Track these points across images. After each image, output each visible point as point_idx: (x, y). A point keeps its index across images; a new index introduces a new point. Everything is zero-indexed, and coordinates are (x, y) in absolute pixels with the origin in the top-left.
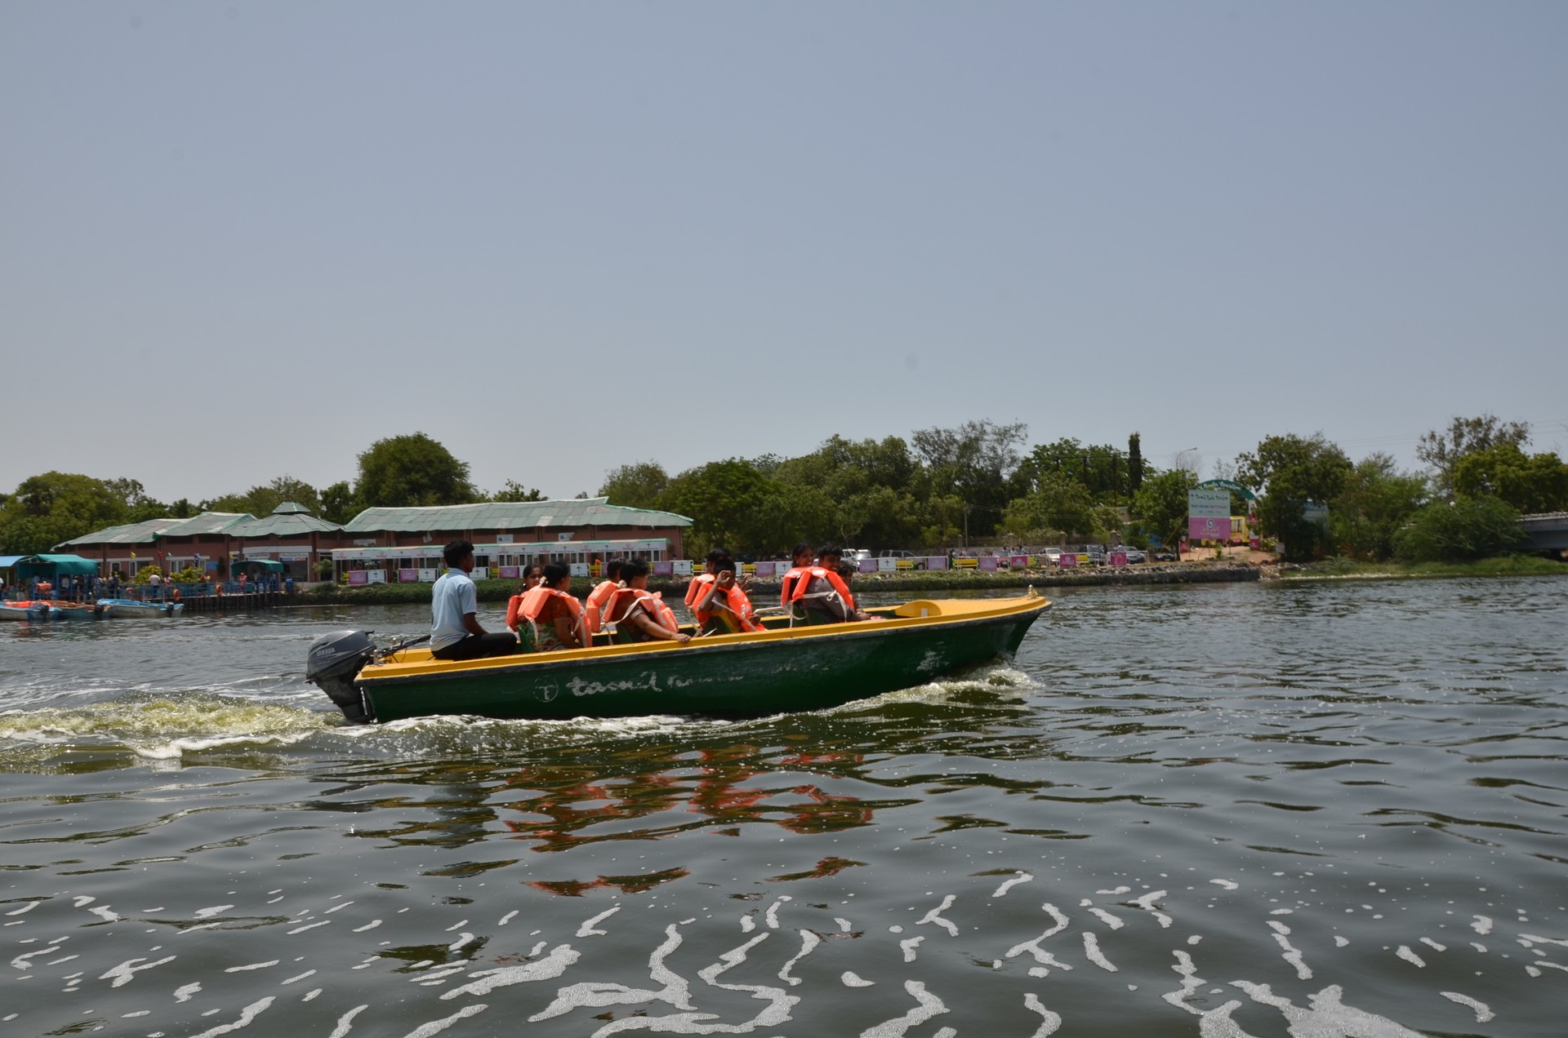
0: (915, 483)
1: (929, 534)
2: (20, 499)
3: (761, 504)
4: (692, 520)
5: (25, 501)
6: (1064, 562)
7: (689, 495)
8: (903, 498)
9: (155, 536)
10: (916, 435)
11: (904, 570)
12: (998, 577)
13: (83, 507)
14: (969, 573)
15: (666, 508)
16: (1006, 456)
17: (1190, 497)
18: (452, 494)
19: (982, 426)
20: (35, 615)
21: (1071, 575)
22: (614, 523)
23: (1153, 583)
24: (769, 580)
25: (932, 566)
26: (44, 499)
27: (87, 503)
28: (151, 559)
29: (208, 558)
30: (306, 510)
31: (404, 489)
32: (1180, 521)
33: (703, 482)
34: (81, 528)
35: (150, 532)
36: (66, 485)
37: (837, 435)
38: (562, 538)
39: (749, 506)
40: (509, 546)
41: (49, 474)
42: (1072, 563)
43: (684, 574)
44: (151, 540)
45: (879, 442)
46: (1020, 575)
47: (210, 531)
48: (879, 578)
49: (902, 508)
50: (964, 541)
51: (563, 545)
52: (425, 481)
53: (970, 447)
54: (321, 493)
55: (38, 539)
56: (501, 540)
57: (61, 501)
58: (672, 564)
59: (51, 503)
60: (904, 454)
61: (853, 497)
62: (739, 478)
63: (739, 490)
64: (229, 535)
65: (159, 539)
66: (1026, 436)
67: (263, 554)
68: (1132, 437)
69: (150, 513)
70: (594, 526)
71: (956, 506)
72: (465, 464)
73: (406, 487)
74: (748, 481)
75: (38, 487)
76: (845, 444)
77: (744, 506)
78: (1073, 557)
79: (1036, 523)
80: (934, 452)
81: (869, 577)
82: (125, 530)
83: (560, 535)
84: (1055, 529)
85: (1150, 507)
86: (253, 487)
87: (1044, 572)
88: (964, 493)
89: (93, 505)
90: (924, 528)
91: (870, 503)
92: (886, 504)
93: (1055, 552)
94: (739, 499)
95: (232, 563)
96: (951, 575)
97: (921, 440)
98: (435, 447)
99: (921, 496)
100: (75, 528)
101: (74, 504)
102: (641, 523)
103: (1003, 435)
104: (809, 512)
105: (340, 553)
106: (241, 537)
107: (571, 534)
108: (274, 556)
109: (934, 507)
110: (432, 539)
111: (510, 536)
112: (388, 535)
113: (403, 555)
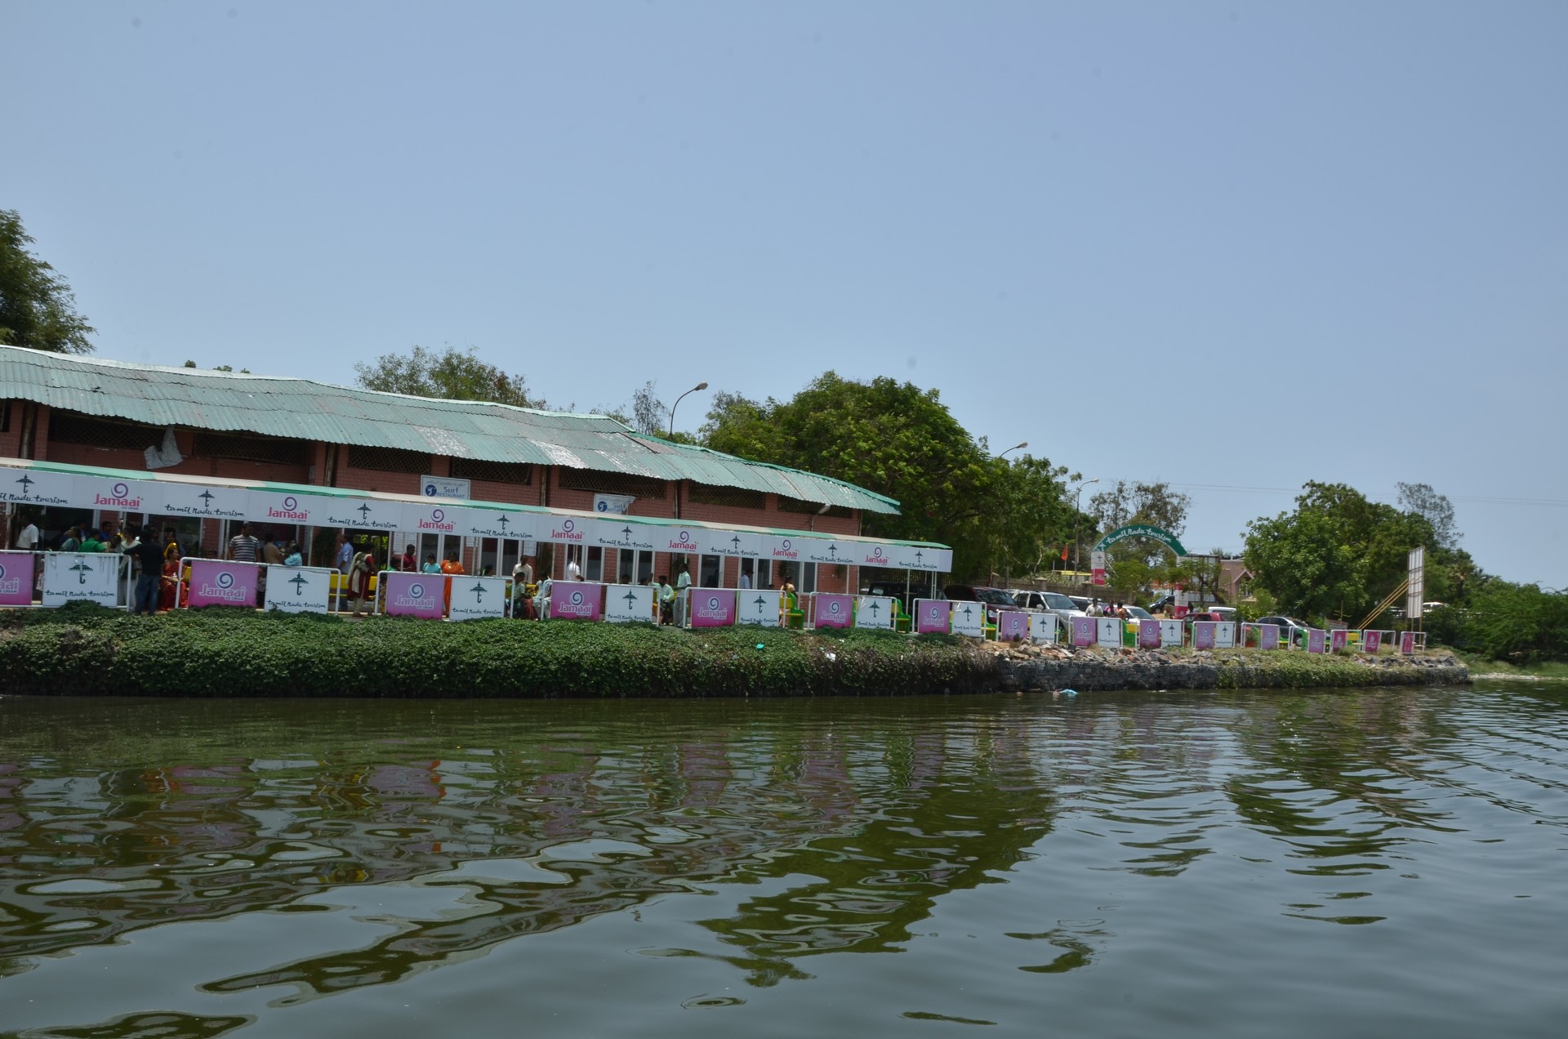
43: (971, 633)
58: (951, 607)
83: (598, 497)
102: (798, 494)
110: (181, 460)
111: (463, 483)
112: (29, 424)
113: (213, 505)
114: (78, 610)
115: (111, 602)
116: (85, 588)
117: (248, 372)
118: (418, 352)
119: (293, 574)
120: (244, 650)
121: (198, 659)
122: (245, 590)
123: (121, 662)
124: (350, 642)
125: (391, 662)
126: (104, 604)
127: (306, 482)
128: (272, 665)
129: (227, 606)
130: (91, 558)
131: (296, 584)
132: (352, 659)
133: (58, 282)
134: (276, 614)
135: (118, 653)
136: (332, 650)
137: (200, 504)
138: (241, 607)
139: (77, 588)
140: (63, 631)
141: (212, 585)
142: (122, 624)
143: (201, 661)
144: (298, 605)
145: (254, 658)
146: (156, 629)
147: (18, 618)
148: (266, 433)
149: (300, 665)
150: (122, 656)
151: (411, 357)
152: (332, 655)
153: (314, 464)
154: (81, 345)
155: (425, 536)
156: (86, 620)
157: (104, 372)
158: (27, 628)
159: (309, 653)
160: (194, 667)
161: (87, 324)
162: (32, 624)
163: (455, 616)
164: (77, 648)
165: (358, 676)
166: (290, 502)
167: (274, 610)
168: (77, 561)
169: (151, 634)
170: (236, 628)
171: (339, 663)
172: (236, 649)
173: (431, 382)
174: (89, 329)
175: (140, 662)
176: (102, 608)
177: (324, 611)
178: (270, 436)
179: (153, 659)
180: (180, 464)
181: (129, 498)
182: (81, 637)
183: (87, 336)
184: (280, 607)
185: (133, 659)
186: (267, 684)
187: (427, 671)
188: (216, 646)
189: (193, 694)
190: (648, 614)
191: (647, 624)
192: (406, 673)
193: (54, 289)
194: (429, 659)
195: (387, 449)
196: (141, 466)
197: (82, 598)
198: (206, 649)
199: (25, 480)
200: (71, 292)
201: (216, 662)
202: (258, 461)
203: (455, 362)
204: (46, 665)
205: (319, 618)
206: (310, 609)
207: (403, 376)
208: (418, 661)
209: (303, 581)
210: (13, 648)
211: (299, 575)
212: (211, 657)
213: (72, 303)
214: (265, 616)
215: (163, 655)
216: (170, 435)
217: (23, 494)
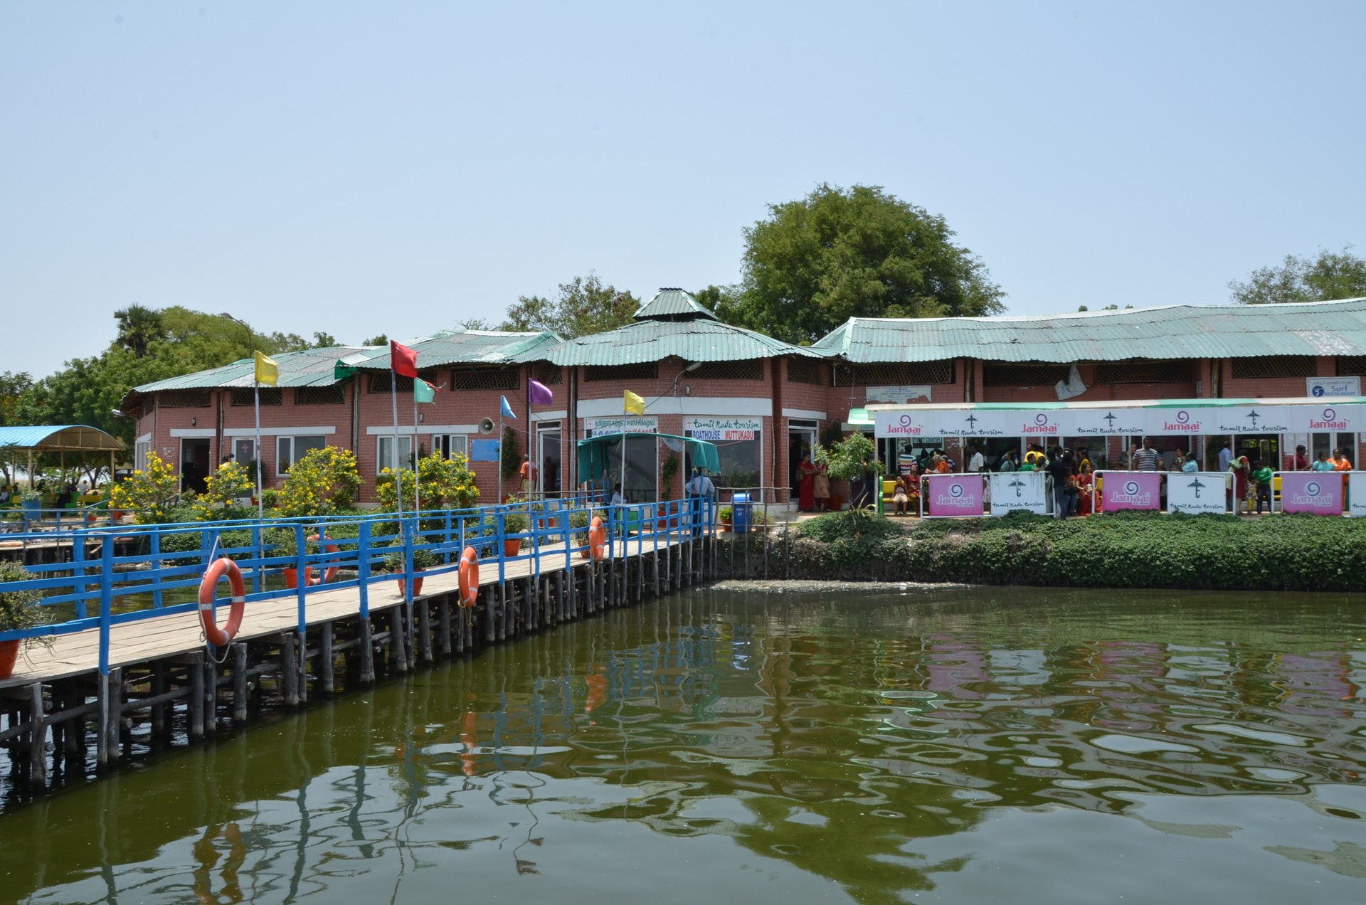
9: (341, 368)
28: (331, 430)
29: (474, 429)
35: (329, 365)
44: (330, 381)
65: (351, 380)
106: (574, 369)
110: (1085, 390)
111: (1351, 380)
112: (969, 375)
113: (1116, 424)
114: (1016, 518)
115: (1041, 510)
116: (1022, 500)
117: (1131, 307)
118: (1290, 260)
119: (1191, 479)
120: (1153, 548)
121: (1115, 556)
122: (1149, 496)
123: (1053, 559)
124: (1250, 539)
125: (1292, 557)
126: (1036, 512)
127: (1195, 396)
128: (1178, 561)
129: (1135, 510)
130: (1024, 476)
131: (1194, 488)
132: (1254, 555)
133: (976, 262)
134: (1179, 516)
135: (1051, 551)
136: (1234, 547)
137: (1105, 425)
138: (1148, 511)
139: (1016, 500)
140: (1008, 535)
141: (1121, 492)
142: (1051, 528)
143: (1117, 557)
144: (1198, 507)
145: (1162, 554)
146: (1079, 532)
147: (975, 525)
148: (1155, 357)
149: (1205, 561)
150: (1053, 553)
151: (1283, 266)
152: (1233, 551)
153: (1200, 379)
154: (998, 308)
155: (1315, 435)
156: (1024, 525)
157: (1018, 326)
158: (982, 533)
159: (1211, 549)
160: (1112, 563)
161: (1000, 290)
162: (985, 530)
163: (1354, 512)
164: (1019, 548)
165: (1260, 571)
166: (1182, 415)
167: (1176, 512)
168: (1014, 479)
169: (1075, 535)
170: (1144, 529)
171: (1241, 558)
172: (1146, 547)
173: (1306, 287)
174: (1003, 294)
175: (1068, 558)
176: (1035, 515)
177: (1222, 511)
178: (1158, 360)
179: (1078, 556)
180: (1085, 393)
181: (1048, 425)
182: (1022, 539)
183: (1001, 300)
184: (1181, 510)
185: (1062, 556)
186: (1175, 577)
187: (1330, 566)
188: (1128, 545)
189: (1113, 586)
192: (1308, 568)
193: (974, 267)
194: (1332, 554)
195: (1269, 357)
196: (1054, 398)
197: (1020, 508)
198: (1121, 548)
199: (971, 419)
200: (986, 268)
201: (1130, 559)
202: (1149, 383)
203: (1329, 263)
204: (998, 561)
205: (1218, 518)
206: (1209, 510)
207: (1277, 286)
208: (1320, 556)
209: (1201, 485)
210: (974, 548)
211: (1196, 481)
212: (1125, 554)
213: (987, 276)
214: (1169, 518)
215: (1086, 553)
216: (1074, 370)
217: (971, 430)
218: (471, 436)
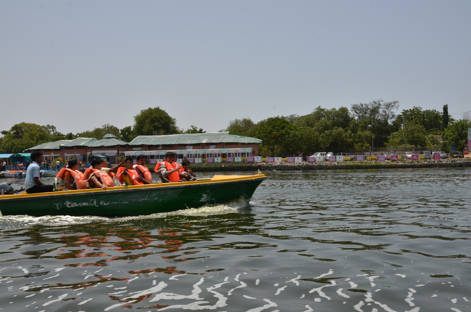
0: (352, 126)
1: (357, 146)
2: (12, 132)
3: (289, 134)
4: (262, 141)
5: (14, 133)
6: (413, 158)
7: (261, 131)
8: (347, 132)
9: (60, 146)
10: (353, 106)
11: (347, 161)
12: (385, 164)
13: (34, 136)
14: (373, 162)
15: (251, 136)
16: (390, 115)
17: (469, 131)
18: (170, 130)
19: (379, 102)
20: (17, 176)
21: (416, 163)
22: (231, 142)
23: (452, 167)
24: (292, 164)
25: (358, 159)
26: (20, 132)
27: (36, 134)
28: (59, 155)
29: (79, 155)
30: (115, 137)
31: (152, 129)
32: (464, 141)
33: (266, 126)
34: (33, 143)
35: (58, 145)
36: (28, 127)
37: (320, 107)
38: (211, 147)
39: (284, 135)
40: (191, 150)
41: (22, 123)
42: (417, 158)
43: (258, 162)
44: (59, 148)
45: (337, 109)
46: (395, 163)
47: (80, 145)
48: (337, 164)
49: (346, 136)
50: (372, 149)
51: (212, 150)
52: (160, 126)
53: (375, 111)
54: (121, 130)
55: (18, 147)
56: (188, 148)
57: (26, 133)
58: (254, 158)
59: (23, 134)
60: (347, 114)
61: (326, 131)
62: (280, 124)
63: (280, 128)
64: (87, 146)
65: (62, 148)
66: (398, 106)
67: (99, 153)
68: (444, 106)
69: (58, 138)
70: (223, 143)
71: (369, 135)
72: (174, 119)
73: (152, 128)
74: (284, 125)
75: (18, 128)
76: (323, 110)
77: (282, 135)
78: (417, 156)
79: (402, 142)
80: (360, 113)
81: (332, 163)
82: (49, 144)
83: (210, 146)
84: (410, 144)
85: (451, 135)
86: (95, 128)
87: (405, 162)
88: (373, 130)
89: (38, 135)
90: (355, 144)
91: (333, 134)
92: (340, 134)
93: (410, 154)
94: (280, 132)
95: (88, 157)
96: (366, 163)
97: (355, 108)
98: (163, 112)
99: (354, 131)
100: (31, 144)
101: (31, 134)
102: (242, 142)
103: (388, 106)
104: (308, 138)
105: (128, 153)
106: (91, 147)
107: (215, 146)
108: (103, 154)
109: (359, 135)
110: (162, 148)
111: (192, 147)
112: (145, 147)
113: (151, 154)
131: (160, 161)
153: (174, 147)
190: (201, 162)
191: (200, 163)
196: (158, 149)
216: (160, 145)
218: (79, 156)
